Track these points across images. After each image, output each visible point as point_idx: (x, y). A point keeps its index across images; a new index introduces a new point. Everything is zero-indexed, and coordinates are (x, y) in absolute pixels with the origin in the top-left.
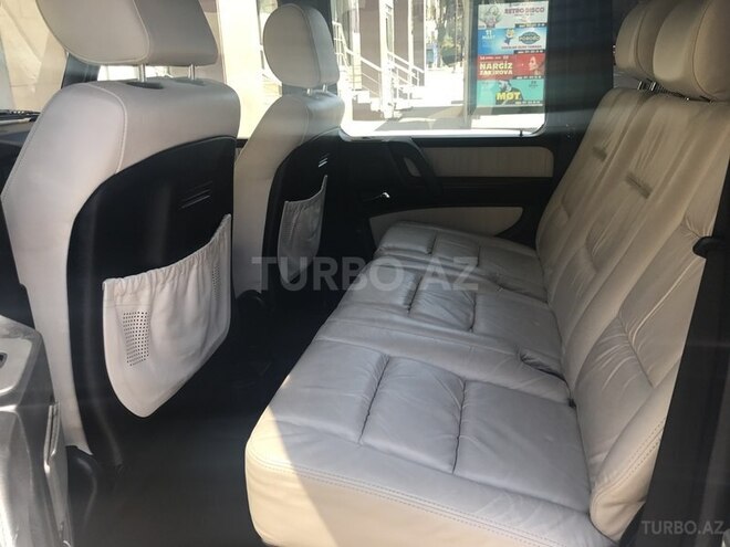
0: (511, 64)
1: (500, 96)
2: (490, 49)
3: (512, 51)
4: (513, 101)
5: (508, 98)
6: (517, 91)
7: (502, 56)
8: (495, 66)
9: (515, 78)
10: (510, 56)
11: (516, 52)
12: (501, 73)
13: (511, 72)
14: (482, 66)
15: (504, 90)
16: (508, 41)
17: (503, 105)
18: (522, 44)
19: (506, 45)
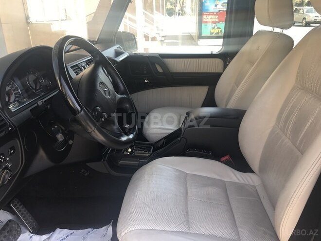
0: (217, 16)
1: (212, 31)
2: (207, 10)
3: (217, 11)
4: (218, 33)
5: (216, 32)
6: (219, 28)
7: (213, 13)
8: (210, 17)
9: (219, 22)
10: (217, 13)
11: (219, 11)
12: (213, 20)
13: (217, 20)
14: (204, 17)
15: (214, 28)
16: (216, 6)
17: (213, 35)
18: (222, 7)
19: (215, 8)
